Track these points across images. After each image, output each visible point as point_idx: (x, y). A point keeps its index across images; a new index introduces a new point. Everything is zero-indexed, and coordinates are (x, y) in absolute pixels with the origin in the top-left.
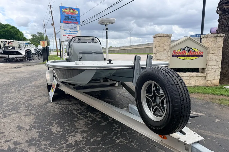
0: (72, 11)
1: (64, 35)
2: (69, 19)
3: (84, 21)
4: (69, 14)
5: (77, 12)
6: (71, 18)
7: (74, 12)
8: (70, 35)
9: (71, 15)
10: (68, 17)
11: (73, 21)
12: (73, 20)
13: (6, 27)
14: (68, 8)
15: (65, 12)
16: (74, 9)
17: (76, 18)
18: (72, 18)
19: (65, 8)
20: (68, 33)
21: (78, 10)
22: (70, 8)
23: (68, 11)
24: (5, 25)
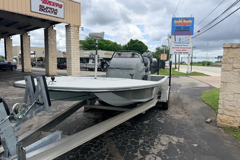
0: (185, 21)
1: (173, 48)
2: (181, 30)
3: (199, 31)
4: (181, 25)
5: (191, 21)
6: (183, 29)
7: (188, 22)
8: (180, 47)
9: (184, 25)
10: (180, 28)
11: (185, 32)
12: (185, 30)
13: (135, 43)
14: (181, 18)
15: (177, 24)
16: (187, 19)
17: (189, 28)
18: (185, 29)
19: (178, 19)
20: (178, 45)
21: (192, 19)
22: (183, 18)
23: (181, 21)
24: (135, 41)
